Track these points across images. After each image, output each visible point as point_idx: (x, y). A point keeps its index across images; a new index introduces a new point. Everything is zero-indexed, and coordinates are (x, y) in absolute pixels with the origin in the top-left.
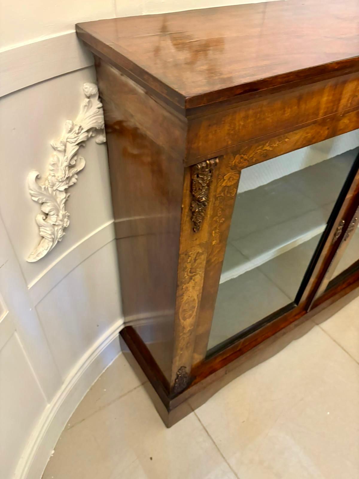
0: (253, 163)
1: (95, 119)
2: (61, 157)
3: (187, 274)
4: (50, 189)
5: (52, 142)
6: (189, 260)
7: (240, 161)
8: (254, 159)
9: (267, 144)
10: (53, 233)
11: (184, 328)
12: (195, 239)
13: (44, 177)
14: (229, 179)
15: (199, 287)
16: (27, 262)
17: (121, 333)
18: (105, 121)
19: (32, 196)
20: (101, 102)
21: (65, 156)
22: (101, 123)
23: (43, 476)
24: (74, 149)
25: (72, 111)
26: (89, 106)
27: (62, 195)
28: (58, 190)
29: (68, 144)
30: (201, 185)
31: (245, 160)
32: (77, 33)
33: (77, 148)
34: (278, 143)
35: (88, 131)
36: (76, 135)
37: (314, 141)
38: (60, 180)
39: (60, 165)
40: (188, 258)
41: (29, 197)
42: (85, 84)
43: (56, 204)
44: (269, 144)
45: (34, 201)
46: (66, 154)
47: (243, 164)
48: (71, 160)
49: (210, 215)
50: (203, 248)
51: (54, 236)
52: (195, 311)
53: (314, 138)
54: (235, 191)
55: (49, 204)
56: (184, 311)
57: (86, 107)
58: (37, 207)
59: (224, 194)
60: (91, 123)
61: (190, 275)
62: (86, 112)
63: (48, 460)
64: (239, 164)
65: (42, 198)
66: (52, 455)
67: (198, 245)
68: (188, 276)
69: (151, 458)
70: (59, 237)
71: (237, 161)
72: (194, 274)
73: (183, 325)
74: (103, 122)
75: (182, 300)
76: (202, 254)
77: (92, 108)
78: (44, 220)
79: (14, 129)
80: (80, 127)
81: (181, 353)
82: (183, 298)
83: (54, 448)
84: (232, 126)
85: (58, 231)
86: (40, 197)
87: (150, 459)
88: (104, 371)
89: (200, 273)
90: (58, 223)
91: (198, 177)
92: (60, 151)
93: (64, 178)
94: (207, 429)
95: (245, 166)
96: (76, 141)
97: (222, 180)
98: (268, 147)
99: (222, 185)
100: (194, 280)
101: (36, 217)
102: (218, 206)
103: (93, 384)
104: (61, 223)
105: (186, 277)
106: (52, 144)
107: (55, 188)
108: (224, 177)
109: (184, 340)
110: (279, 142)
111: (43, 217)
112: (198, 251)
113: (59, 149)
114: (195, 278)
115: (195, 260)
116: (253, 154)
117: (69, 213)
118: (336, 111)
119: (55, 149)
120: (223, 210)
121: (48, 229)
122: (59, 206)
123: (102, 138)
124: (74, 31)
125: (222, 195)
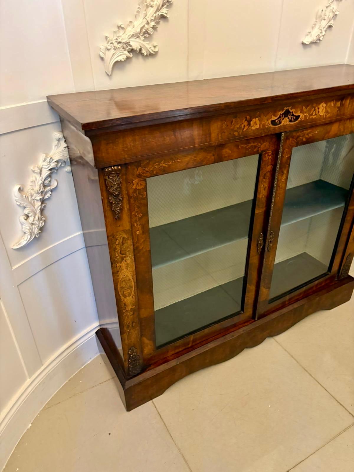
0: (154, 174)
1: (62, 154)
2: (38, 176)
3: (118, 255)
4: (30, 199)
5: (32, 168)
6: (117, 243)
7: (143, 172)
8: (155, 172)
9: (163, 162)
10: (31, 229)
11: (125, 305)
12: (118, 225)
13: (26, 190)
14: (137, 184)
15: (132, 268)
16: (12, 248)
17: (97, 333)
18: (69, 155)
19: (17, 201)
20: (66, 143)
21: (40, 176)
22: (66, 156)
23: (19, 442)
24: (47, 172)
25: (47, 149)
26: (58, 146)
27: (38, 203)
28: (35, 199)
29: (43, 169)
30: (112, 183)
31: (147, 172)
32: (48, 102)
33: (49, 172)
34: (171, 162)
35: (57, 162)
36: (48, 164)
37: (204, 163)
38: (36, 192)
39: (37, 183)
40: (116, 241)
41: (15, 202)
42: (55, 132)
43: (34, 209)
44: (164, 162)
45: (18, 205)
46: (41, 176)
47: (146, 174)
48: (45, 180)
49: (127, 208)
50: (127, 234)
51: (32, 231)
52: (133, 291)
53: (202, 161)
54: (146, 194)
55: (28, 208)
56: (122, 288)
57: (56, 147)
58: (20, 210)
59: (136, 194)
60: (59, 156)
61: (121, 255)
62: (56, 150)
63: (26, 431)
64: (143, 174)
65: (23, 203)
66: (29, 428)
67: (122, 231)
68: (119, 256)
69: (110, 434)
70: (36, 233)
71: (141, 172)
72: (124, 255)
73: (124, 302)
74: (68, 157)
75: (118, 277)
76: (128, 239)
77: (61, 147)
78: (26, 220)
79: (5, 156)
80: (51, 158)
81: (128, 330)
82: (118, 276)
83: (31, 423)
84: (125, 145)
85: (35, 229)
86: (22, 202)
87: (108, 434)
88: (82, 367)
89: (130, 256)
90: (35, 222)
91: (109, 178)
92: (37, 173)
93: (39, 191)
94: (161, 414)
95: (149, 176)
96: (48, 167)
97: (132, 184)
98: (164, 164)
99: (133, 188)
100: (126, 261)
101: (20, 217)
102: (134, 203)
103: (72, 377)
104: (37, 223)
105: (117, 256)
106: (31, 168)
107: (33, 198)
108: (132, 181)
109: (128, 317)
110: (173, 161)
111: (24, 218)
112: (123, 236)
113: (36, 171)
114: (126, 259)
115: (123, 244)
116: (153, 168)
117: (45, 218)
118: (210, 141)
119: (34, 172)
120: (139, 207)
121: (27, 225)
122: (37, 211)
123: (68, 169)
124: (46, 100)
125: (135, 195)
